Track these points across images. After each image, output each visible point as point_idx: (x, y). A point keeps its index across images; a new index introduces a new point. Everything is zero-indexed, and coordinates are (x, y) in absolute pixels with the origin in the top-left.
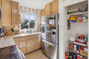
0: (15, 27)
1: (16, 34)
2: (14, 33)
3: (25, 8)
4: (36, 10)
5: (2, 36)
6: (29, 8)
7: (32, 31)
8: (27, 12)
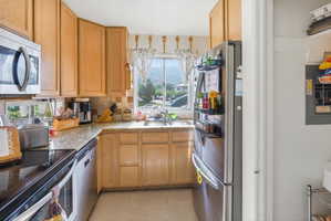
0: (120, 101)
1: (123, 121)
2: (118, 116)
3: (150, 38)
4: (191, 39)
5: (88, 122)
6: (164, 37)
7: (174, 117)
8: (155, 50)
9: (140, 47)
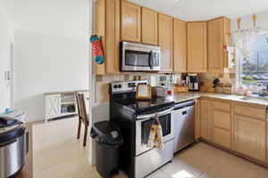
0: (222, 77)
3: (254, 17)
5: (196, 90)
8: (259, 28)
9: (241, 28)
